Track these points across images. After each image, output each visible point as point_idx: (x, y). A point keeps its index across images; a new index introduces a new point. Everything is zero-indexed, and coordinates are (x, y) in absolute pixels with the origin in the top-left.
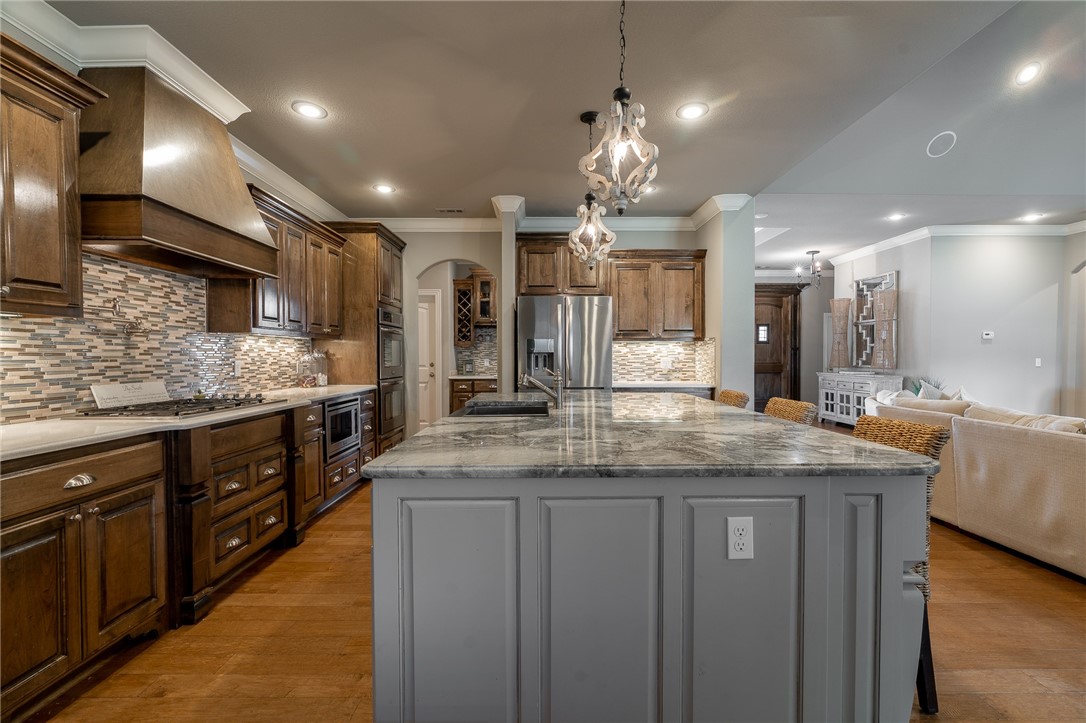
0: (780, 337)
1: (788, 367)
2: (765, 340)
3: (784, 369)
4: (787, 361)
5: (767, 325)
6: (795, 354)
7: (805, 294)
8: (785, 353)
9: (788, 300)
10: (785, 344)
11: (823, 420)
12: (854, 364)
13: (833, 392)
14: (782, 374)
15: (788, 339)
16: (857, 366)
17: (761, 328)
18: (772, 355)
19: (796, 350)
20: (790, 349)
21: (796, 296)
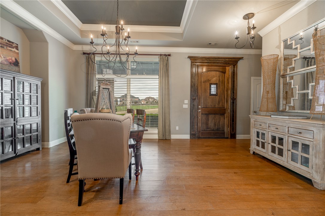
0: (224, 92)
1: (229, 111)
2: (215, 93)
3: (227, 112)
4: (228, 106)
5: (216, 84)
6: (233, 103)
7: (240, 63)
8: (227, 102)
9: (229, 70)
10: (227, 96)
11: (254, 152)
12: (281, 109)
13: (264, 132)
14: (225, 115)
15: (229, 92)
16: (283, 111)
17: (212, 86)
18: (219, 102)
19: (234, 100)
20: (230, 99)
21: (234, 66)
